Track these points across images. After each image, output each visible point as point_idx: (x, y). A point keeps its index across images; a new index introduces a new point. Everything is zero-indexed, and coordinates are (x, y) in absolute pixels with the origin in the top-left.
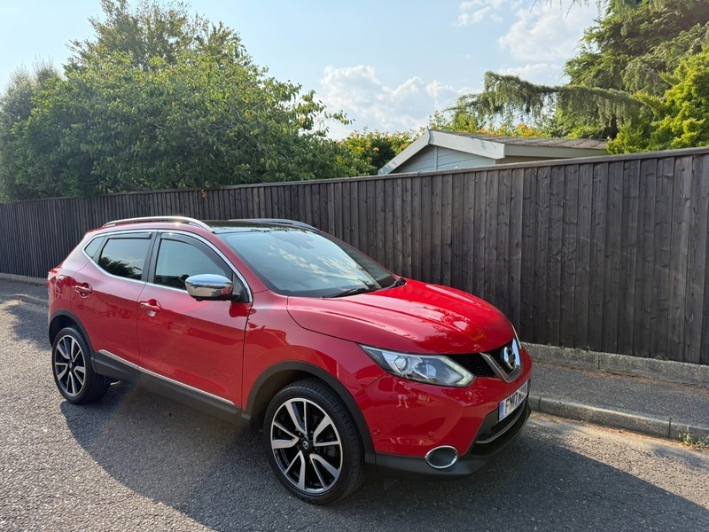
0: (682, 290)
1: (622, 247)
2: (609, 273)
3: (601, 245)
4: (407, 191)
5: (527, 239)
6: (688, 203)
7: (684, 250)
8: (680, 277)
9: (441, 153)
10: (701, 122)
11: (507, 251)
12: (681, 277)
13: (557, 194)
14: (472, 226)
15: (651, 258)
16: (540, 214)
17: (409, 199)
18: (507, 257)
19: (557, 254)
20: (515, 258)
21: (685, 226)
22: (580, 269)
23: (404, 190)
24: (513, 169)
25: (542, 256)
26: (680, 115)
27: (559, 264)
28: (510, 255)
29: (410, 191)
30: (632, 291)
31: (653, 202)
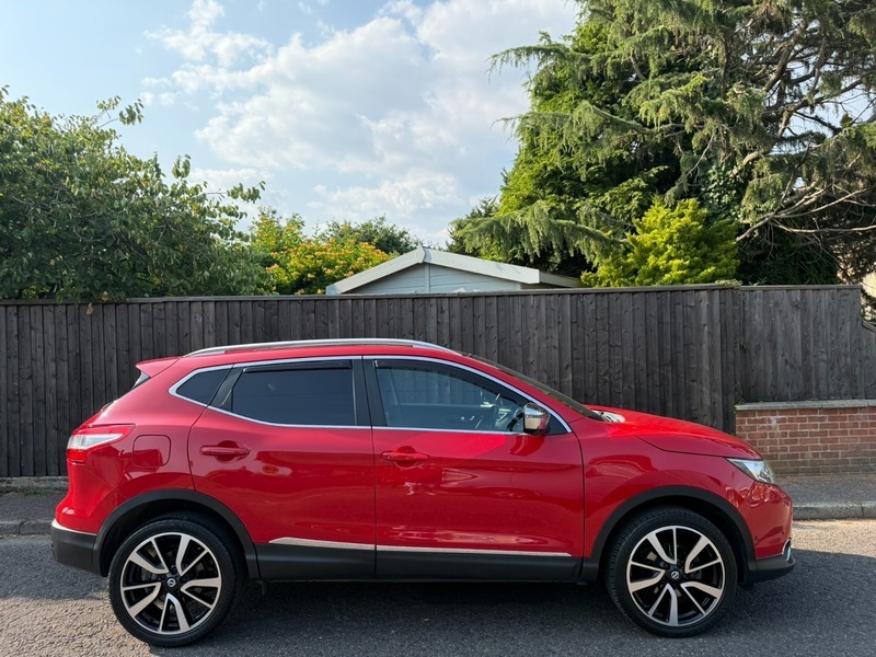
0: (707, 401)
1: (660, 366)
2: (650, 389)
3: (643, 364)
4: (442, 312)
5: (575, 362)
6: (706, 328)
7: (706, 367)
8: (704, 389)
9: (434, 273)
10: (687, 262)
11: (557, 374)
12: (706, 390)
13: (602, 319)
14: (519, 350)
15: (683, 375)
16: (586, 337)
17: (446, 321)
18: (557, 379)
19: (604, 375)
20: (566, 380)
21: (705, 347)
22: (626, 388)
23: (440, 311)
24: (559, 295)
25: (591, 379)
26: (665, 255)
27: (608, 384)
28: (561, 377)
29: (447, 312)
30: (670, 404)
31: (681, 326)
